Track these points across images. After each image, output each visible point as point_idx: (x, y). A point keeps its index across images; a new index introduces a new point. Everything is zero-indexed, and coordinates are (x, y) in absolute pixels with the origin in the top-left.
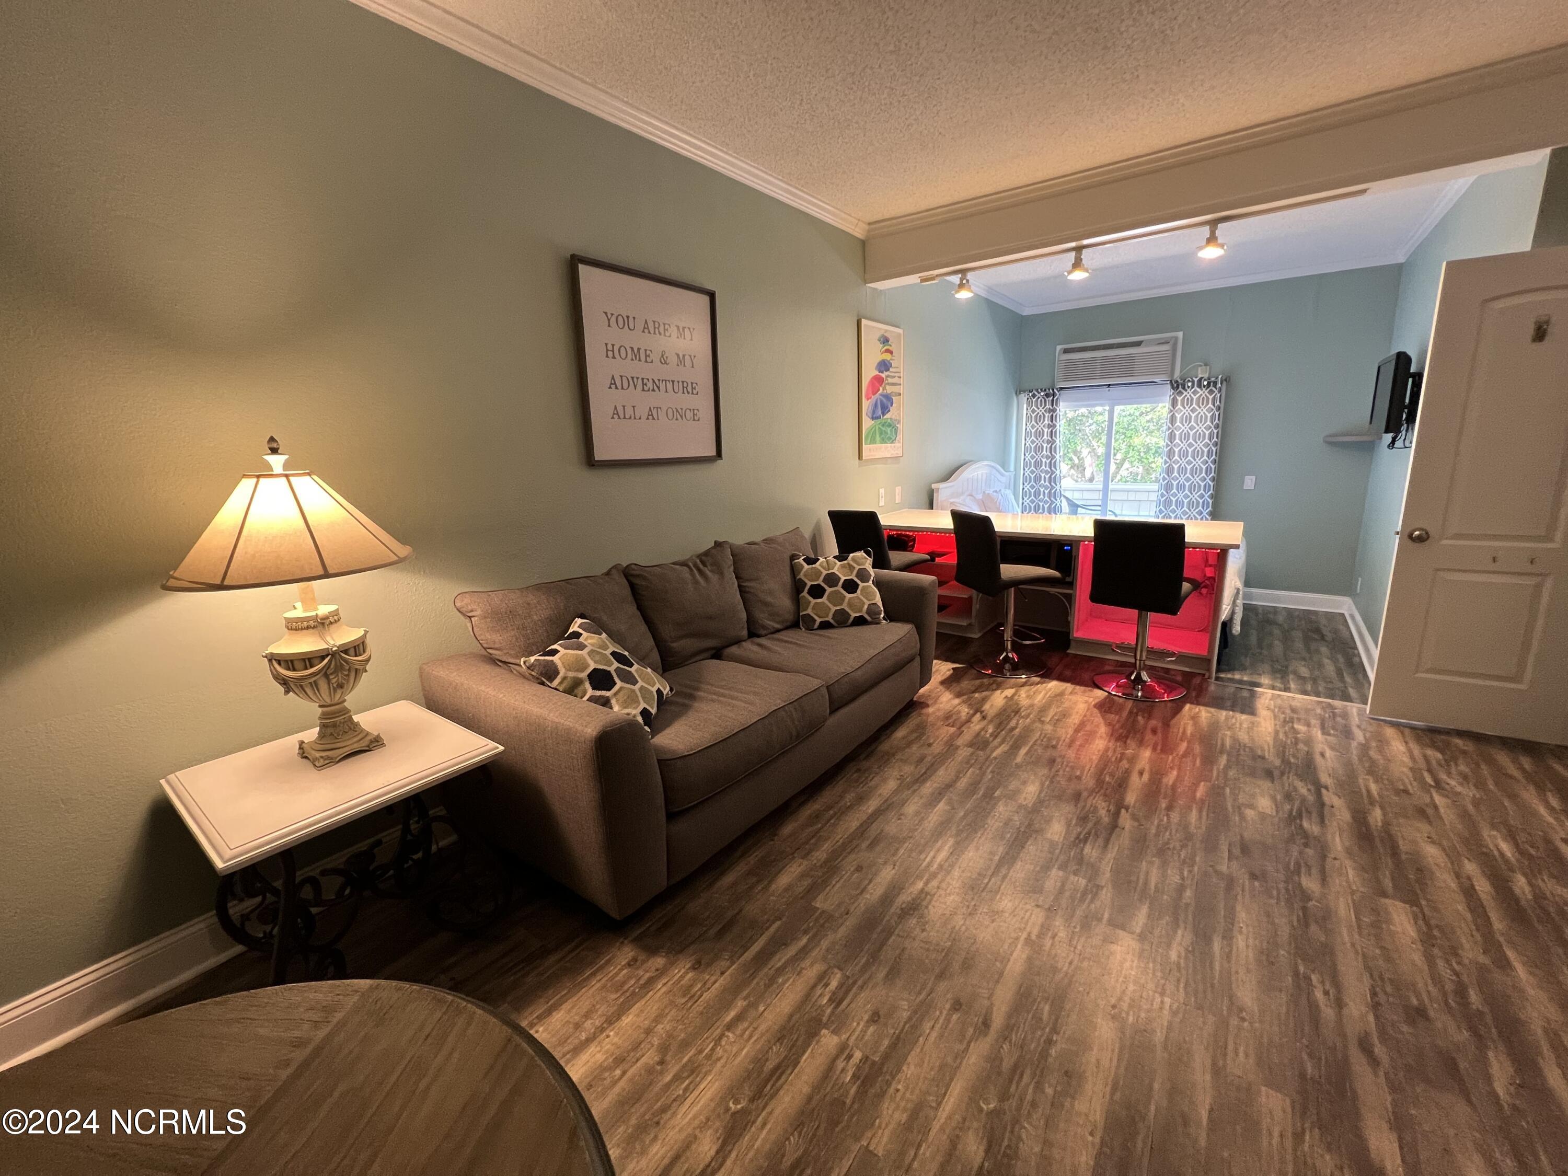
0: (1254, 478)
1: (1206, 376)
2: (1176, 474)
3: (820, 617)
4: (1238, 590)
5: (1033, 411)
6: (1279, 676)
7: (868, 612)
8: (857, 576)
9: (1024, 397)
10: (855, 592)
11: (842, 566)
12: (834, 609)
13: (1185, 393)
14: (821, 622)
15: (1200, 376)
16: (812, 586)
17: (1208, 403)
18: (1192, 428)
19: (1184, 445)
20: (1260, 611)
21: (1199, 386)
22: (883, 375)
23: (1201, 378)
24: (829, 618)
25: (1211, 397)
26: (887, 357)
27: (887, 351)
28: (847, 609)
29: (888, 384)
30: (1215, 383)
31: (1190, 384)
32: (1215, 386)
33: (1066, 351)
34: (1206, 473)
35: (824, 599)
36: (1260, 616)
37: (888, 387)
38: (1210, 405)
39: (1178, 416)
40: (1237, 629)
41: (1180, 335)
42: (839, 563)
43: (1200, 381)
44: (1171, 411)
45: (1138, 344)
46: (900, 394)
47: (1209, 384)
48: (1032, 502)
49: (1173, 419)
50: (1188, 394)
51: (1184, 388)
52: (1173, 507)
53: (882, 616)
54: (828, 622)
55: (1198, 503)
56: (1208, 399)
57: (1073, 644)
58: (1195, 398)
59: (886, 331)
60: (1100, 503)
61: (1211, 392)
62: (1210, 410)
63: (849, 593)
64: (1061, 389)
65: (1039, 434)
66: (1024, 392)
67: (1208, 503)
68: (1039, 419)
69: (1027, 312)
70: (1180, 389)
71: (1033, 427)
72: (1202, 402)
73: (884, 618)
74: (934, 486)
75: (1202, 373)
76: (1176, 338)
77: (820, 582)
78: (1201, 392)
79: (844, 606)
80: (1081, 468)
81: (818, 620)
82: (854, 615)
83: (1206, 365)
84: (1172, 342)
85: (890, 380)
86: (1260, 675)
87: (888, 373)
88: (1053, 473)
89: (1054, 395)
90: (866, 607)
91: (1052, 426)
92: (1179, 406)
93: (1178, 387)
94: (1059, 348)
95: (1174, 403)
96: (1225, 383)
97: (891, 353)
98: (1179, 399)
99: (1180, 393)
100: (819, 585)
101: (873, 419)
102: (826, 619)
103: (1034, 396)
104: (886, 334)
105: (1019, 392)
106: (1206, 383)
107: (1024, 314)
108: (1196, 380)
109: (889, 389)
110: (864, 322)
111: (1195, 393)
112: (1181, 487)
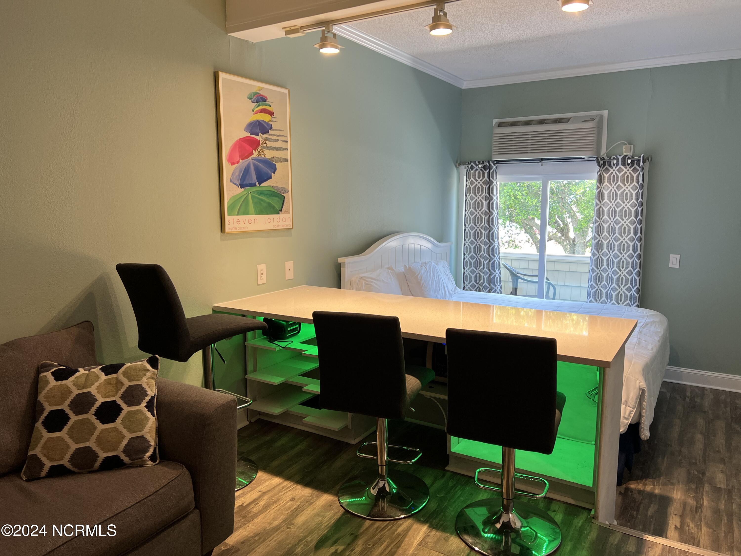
0: (678, 256)
1: (630, 154)
2: (605, 250)
3: (51, 460)
4: (643, 391)
5: (472, 183)
6: (693, 486)
7: (126, 451)
8: (123, 397)
9: (463, 169)
10: (113, 420)
11: (108, 382)
12: (74, 446)
13: (611, 170)
14: (52, 467)
15: (625, 154)
16: (52, 412)
17: (632, 181)
18: (618, 205)
19: (611, 222)
20: (688, 394)
21: (624, 164)
22: (260, 138)
23: (626, 156)
24: (65, 461)
25: (635, 176)
26: (266, 118)
27: (264, 111)
28: (95, 448)
29: (267, 148)
30: (639, 161)
31: (615, 162)
32: (638, 165)
33: (500, 125)
34: (633, 251)
35: (63, 434)
36: (688, 400)
37: (266, 151)
38: (635, 183)
39: (606, 193)
40: (645, 434)
41: (605, 113)
42: (103, 377)
43: (624, 159)
44: (598, 188)
45: (566, 120)
46: (287, 160)
47: (633, 162)
48: (473, 272)
49: (600, 196)
50: (614, 171)
51: (610, 166)
52: (604, 282)
53: (149, 454)
54: (62, 466)
55: (627, 279)
56: (632, 177)
57: (452, 461)
58: (620, 175)
59: (261, 89)
60: (536, 273)
61: (635, 170)
62: (634, 188)
63: (103, 423)
64: (498, 162)
65: (477, 206)
66: (464, 163)
67: (636, 280)
68: (476, 191)
69: (465, 86)
70: (607, 166)
71: (472, 198)
72: (627, 179)
73: (153, 458)
74: (340, 260)
75: (626, 151)
76: (602, 117)
77: (65, 407)
78: (625, 170)
79: (92, 443)
80: (564, 231)
81: (48, 464)
82: (103, 455)
83: (630, 144)
84: (597, 120)
85: (269, 144)
86: (673, 484)
87: (265, 136)
88: (491, 244)
89: (490, 167)
90: (125, 442)
91: (489, 198)
92: (606, 183)
93: (604, 164)
94: (495, 121)
95: (600, 180)
96: (647, 163)
97: (271, 114)
98: (606, 176)
99: (607, 170)
100: (62, 411)
101: (242, 186)
102: (60, 463)
103: (472, 168)
104: (261, 92)
105: (458, 164)
106: (629, 161)
107: (463, 88)
108: (620, 158)
109: (269, 154)
110: (222, 75)
111: (620, 170)
112: (610, 263)
